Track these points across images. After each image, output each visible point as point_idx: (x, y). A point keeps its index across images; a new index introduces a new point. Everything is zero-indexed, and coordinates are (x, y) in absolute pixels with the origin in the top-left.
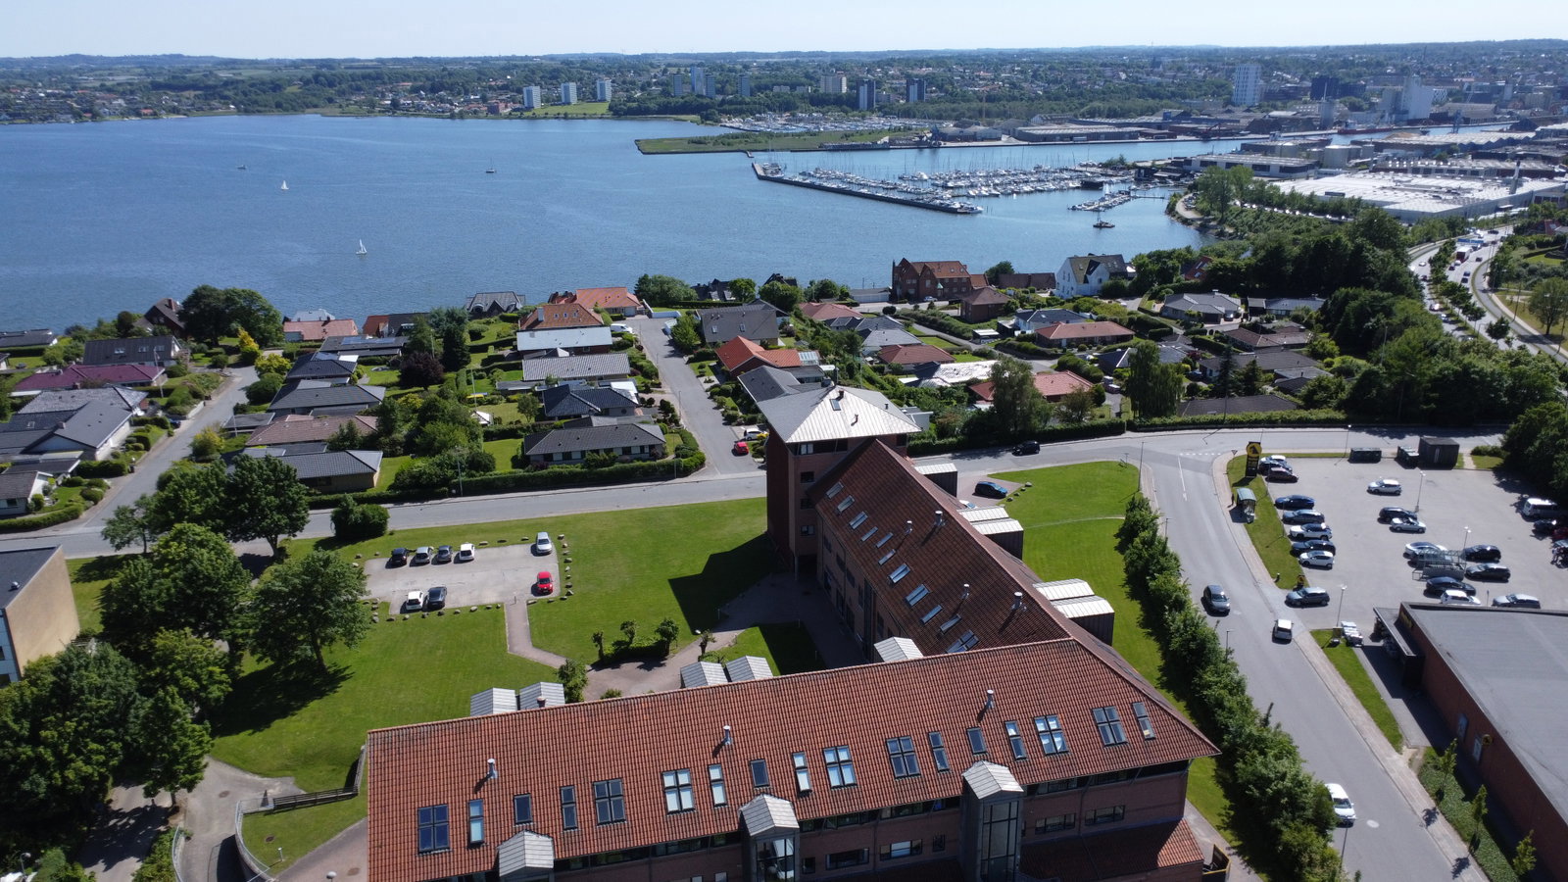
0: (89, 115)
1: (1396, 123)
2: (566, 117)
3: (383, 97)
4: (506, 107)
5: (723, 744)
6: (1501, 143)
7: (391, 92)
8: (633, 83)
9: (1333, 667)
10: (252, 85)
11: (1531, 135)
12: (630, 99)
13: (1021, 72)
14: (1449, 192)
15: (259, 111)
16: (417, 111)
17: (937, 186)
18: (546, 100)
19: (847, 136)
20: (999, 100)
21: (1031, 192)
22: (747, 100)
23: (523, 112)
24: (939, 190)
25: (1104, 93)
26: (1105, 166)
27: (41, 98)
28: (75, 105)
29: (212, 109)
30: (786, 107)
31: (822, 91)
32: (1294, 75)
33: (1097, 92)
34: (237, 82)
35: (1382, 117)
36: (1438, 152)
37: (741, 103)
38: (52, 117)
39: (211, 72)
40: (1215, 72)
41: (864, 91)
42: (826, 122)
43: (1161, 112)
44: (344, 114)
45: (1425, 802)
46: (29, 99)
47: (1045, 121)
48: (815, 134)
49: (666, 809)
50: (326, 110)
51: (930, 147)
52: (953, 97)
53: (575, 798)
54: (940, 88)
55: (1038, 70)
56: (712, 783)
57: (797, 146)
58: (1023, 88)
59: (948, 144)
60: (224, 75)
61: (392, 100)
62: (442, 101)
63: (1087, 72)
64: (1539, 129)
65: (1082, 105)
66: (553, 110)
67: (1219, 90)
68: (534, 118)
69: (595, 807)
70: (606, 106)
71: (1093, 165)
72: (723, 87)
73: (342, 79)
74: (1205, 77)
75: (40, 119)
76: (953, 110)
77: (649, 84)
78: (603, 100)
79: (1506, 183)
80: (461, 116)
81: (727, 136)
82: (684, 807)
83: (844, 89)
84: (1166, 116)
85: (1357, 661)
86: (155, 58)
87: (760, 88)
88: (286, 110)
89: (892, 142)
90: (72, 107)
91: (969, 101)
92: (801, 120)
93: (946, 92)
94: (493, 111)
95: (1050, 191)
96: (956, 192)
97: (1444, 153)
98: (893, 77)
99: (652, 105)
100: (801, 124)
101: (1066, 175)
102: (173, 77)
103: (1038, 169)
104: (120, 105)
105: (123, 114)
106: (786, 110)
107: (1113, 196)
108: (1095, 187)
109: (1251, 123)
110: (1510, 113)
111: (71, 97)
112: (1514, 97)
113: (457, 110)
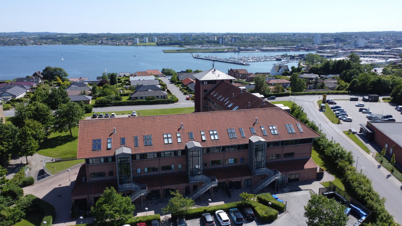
0: (24, 44)
1: (355, 48)
2: (145, 45)
3: (99, 41)
4: (130, 43)
5: (181, 128)
6: (382, 51)
7: (101, 40)
8: (162, 38)
9: (349, 138)
10: (66, 38)
11: (390, 50)
12: (161, 42)
13: (260, 37)
14: (370, 61)
15: (67, 44)
16: (107, 44)
17: (239, 60)
18: (140, 42)
19: (216, 50)
20: (255, 42)
21: (263, 61)
22: (191, 42)
23: (134, 44)
24: (240, 61)
25: (281, 41)
26: (282, 56)
27: (12, 40)
28: (21, 42)
29: (55, 43)
30: (201, 43)
31: (210, 40)
32: (329, 38)
33: (280, 41)
34: (62, 37)
35: (352, 46)
36: (367, 53)
37: (190, 42)
38: (14, 45)
39: (56, 36)
40: (309, 37)
41: (221, 40)
42: (211, 47)
43: (296, 45)
44: (89, 45)
45: (378, 164)
46: (9, 40)
47: (267, 47)
48: (208, 49)
49: (164, 143)
50: (84, 44)
51: (238, 52)
52: (243, 42)
53: (138, 138)
54: (240, 39)
55: (264, 36)
56: (177, 137)
57: (204, 52)
58: (261, 40)
59: (242, 51)
60: (59, 36)
61: (101, 41)
62: (114, 42)
63: (277, 37)
64: (392, 49)
65: (276, 43)
66: (142, 44)
67: (310, 41)
68: (137, 46)
69: (144, 141)
70: (155, 43)
71: (279, 56)
72: (185, 39)
73: (89, 37)
74: (307, 38)
75: (12, 45)
76: (243, 44)
77: (166, 38)
78: (155, 42)
79: (385, 59)
80: (119, 45)
81: (186, 49)
82: (169, 143)
83: (216, 39)
84: (297, 46)
85: (356, 137)
86: (42, 33)
87: (194, 40)
88: (74, 44)
89: (228, 51)
90: (20, 42)
91: (247, 42)
92: (205, 46)
93: (242, 40)
94: (127, 44)
95: (268, 61)
96: (244, 61)
97: (368, 54)
98: (228, 37)
99: (167, 43)
100: (205, 47)
101: (272, 58)
102: (46, 36)
103: (265, 56)
104: (32, 42)
105: (33, 44)
106: (201, 44)
107: (284, 62)
108: (280, 60)
109: (319, 48)
110: (384, 46)
111: (20, 40)
112: (385, 42)
113: (118, 44)
